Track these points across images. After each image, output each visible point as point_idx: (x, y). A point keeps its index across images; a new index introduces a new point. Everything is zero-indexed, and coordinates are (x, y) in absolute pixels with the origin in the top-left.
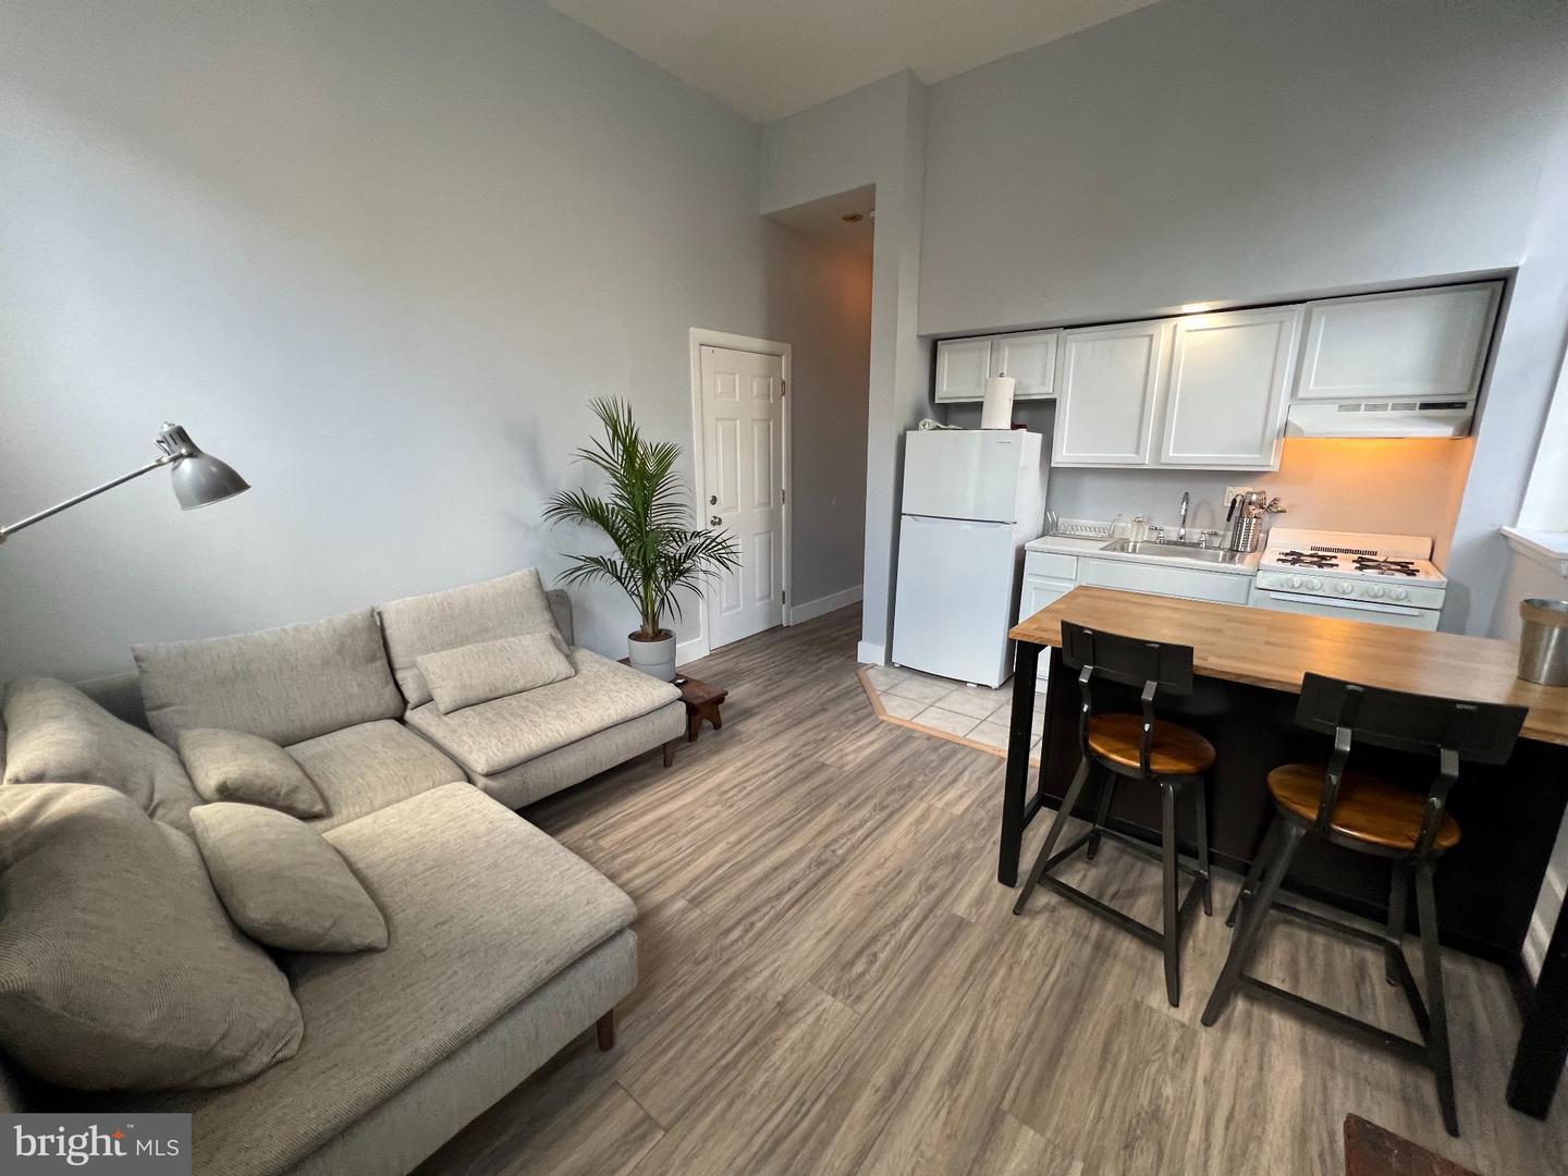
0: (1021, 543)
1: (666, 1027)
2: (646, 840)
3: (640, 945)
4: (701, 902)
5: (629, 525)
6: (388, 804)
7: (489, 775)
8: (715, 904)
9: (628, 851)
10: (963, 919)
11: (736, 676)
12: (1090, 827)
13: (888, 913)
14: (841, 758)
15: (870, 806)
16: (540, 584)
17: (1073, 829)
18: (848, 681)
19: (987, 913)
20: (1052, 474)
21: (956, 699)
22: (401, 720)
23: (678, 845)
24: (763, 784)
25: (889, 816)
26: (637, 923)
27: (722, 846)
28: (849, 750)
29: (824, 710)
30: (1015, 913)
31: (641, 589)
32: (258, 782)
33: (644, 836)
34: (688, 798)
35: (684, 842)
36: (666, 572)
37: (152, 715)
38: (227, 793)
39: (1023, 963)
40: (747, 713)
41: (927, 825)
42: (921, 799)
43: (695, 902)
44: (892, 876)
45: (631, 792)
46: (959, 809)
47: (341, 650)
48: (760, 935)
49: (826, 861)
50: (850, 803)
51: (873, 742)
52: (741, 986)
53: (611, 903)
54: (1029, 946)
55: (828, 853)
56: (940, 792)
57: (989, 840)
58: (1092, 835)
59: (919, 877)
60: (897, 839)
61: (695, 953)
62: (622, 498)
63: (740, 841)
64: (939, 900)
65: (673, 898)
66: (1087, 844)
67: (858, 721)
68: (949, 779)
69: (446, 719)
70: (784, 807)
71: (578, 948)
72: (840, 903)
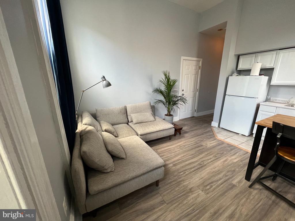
0: (258, 103)
1: (168, 186)
2: (166, 152)
3: (165, 170)
4: (175, 166)
5: (167, 94)
6: (126, 137)
7: (140, 135)
8: (178, 167)
9: (162, 153)
10: (234, 185)
11: (185, 125)
12: (274, 173)
13: (215, 179)
14: (206, 145)
15: (212, 156)
16: (150, 104)
17: (268, 172)
18: (209, 129)
19: (241, 186)
20: (270, 86)
21: (236, 137)
22: (128, 124)
23: (171, 154)
24: (189, 147)
25: (217, 159)
26: (165, 166)
27: (180, 156)
28: (208, 143)
29: (203, 134)
30: (249, 187)
31: (168, 106)
32: (110, 130)
33: (165, 151)
34: (174, 146)
35: (173, 154)
36: (173, 103)
37: (97, 118)
38: (106, 131)
39: (251, 199)
40: (186, 132)
41: (226, 163)
42: (225, 157)
43: (174, 165)
44: (217, 171)
45: (163, 143)
46: (235, 161)
47: (121, 112)
48: (187, 175)
49: (202, 164)
50: (208, 154)
51: (214, 143)
52: (183, 183)
53: (160, 161)
54: (253, 196)
55: (202, 163)
56: (231, 156)
57: (242, 170)
58: (275, 175)
59: (224, 173)
60: (219, 164)
61: (174, 174)
62: (166, 89)
63: (184, 156)
64: (228, 179)
65: (171, 163)
66: (273, 177)
67: (211, 138)
68: (233, 154)
69: (134, 125)
70: (193, 152)
71: (155, 167)
72: (204, 173)
